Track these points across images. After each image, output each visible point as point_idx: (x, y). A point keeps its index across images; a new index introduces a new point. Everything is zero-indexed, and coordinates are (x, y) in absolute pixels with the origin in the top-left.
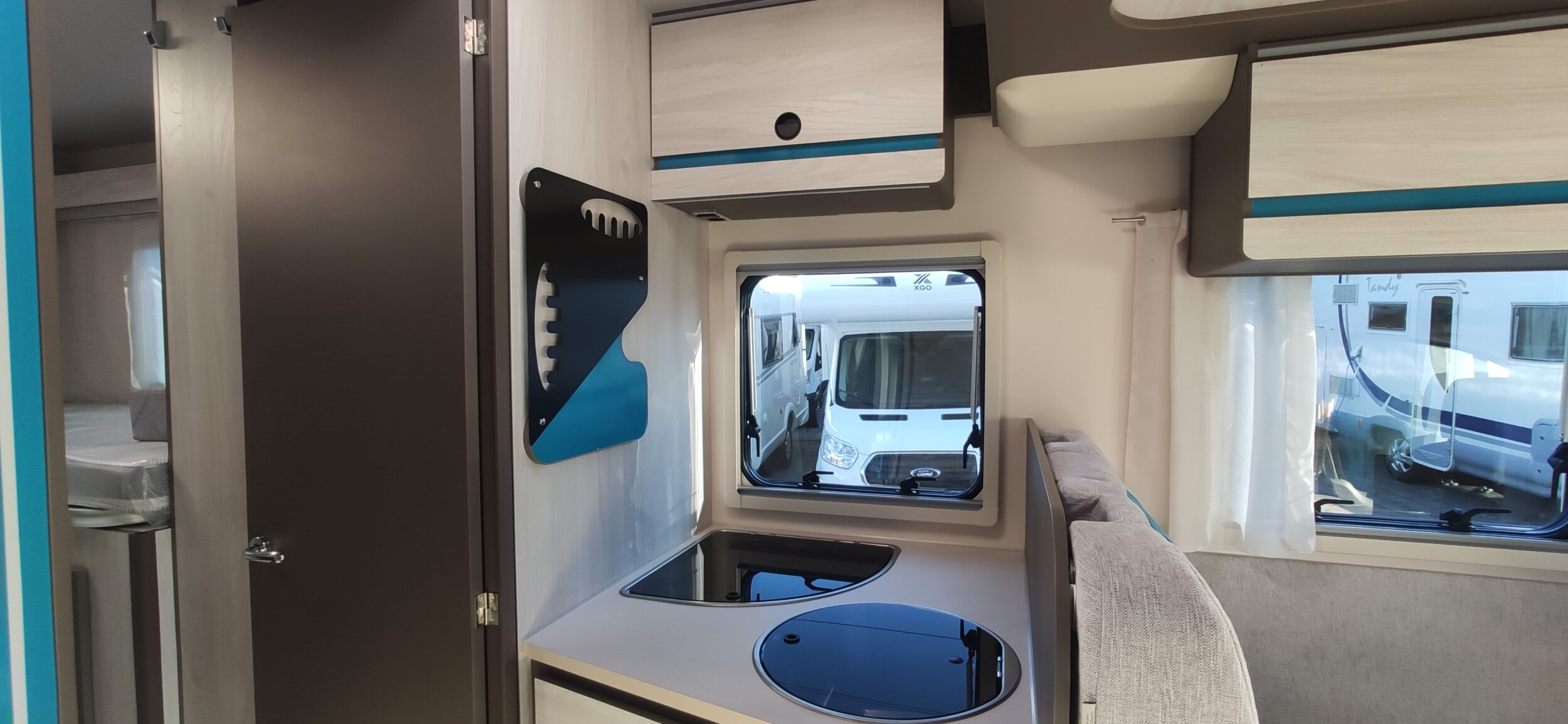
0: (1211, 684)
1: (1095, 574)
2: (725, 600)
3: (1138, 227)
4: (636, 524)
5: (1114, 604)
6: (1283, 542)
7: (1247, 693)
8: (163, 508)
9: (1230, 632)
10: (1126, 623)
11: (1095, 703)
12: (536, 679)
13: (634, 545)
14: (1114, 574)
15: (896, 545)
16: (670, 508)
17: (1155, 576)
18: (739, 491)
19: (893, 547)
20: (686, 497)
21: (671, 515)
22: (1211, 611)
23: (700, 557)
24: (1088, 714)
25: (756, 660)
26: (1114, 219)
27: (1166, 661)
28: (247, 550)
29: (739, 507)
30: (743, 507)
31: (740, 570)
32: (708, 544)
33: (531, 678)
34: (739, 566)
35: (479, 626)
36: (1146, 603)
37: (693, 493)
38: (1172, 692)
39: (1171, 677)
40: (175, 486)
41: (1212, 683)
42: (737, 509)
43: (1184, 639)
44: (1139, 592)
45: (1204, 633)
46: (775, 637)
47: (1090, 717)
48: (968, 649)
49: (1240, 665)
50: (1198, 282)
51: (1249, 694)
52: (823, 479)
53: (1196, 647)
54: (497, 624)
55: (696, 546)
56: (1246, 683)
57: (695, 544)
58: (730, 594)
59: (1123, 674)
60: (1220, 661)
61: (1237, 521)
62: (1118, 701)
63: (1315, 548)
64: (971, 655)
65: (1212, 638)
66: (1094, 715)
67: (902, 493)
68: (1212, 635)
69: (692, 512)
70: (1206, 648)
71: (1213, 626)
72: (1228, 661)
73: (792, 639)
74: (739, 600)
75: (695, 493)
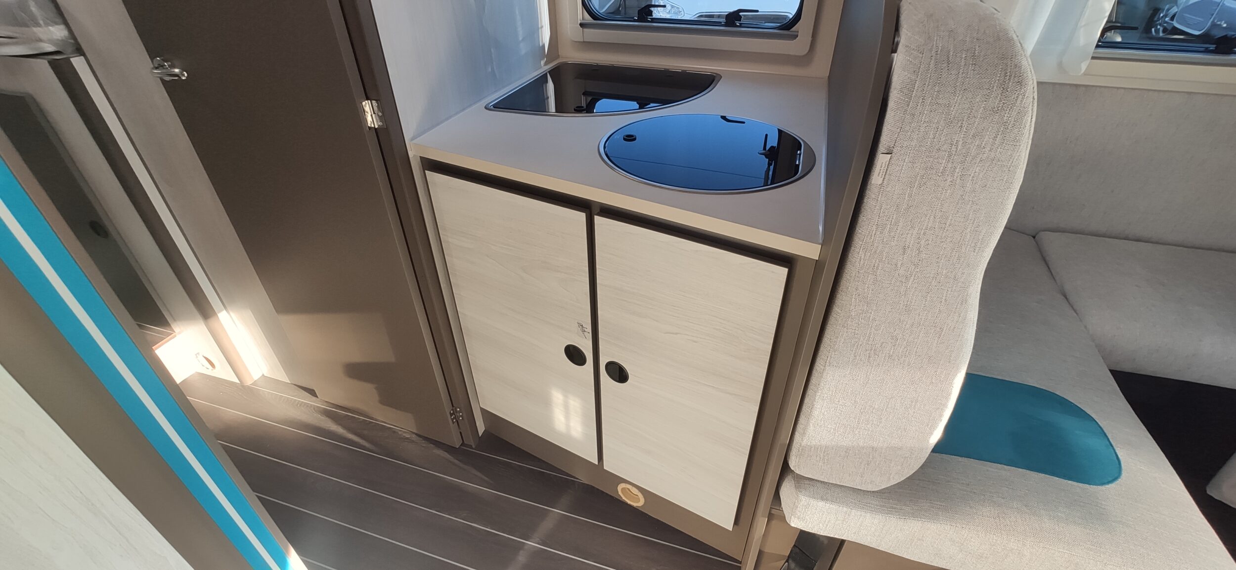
0: (998, 134)
1: (920, 39)
2: (574, 111)
4: (492, 50)
5: (932, 66)
7: (1027, 141)
8: (65, 36)
9: (1033, 88)
10: (939, 83)
11: (891, 153)
12: (426, 171)
13: (492, 69)
14: (938, 38)
15: (718, 73)
16: (521, 39)
17: (977, 39)
18: (582, 25)
19: (715, 75)
20: (534, 30)
21: (522, 45)
22: (1022, 69)
23: (550, 86)
24: (882, 163)
25: (601, 154)
27: (964, 116)
28: (153, 69)
29: (582, 40)
30: (585, 40)
31: (584, 98)
32: (556, 73)
33: (422, 172)
34: (584, 94)
35: (370, 128)
36: (963, 63)
37: (540, 26)
38: (960, 143)
39: (965, 129)
40: (66, 15)
41: (1000, 133)
42: (581, 42)
43: (988, 96)
44: (958, 55)
45: (1008, 90)
46: (615, 136)
47: (884, 165)
48: (768, 160)
49: (1030, 117)
51: (1028, 142)
52: (658, 13)
53: (997, 102)
54: (385, 127)
55: (546, 74)
56: (1030, 133)
57: (546, 72)
58: (577, 107)
59: (922, 129)
60: (1014, 113)
62: (912, 151)
63: (1085, 71)
64: (769, 165)
65: (1015, 93)
66: (887, 164)
67: (727, 25)
68: (1016, 91)
69: (541, 45)
70: (1006, 103)
71: (1020, 83)
72: (1021, 114)
73: (630, 138)
74: (585, 112)
75: (542, 27)
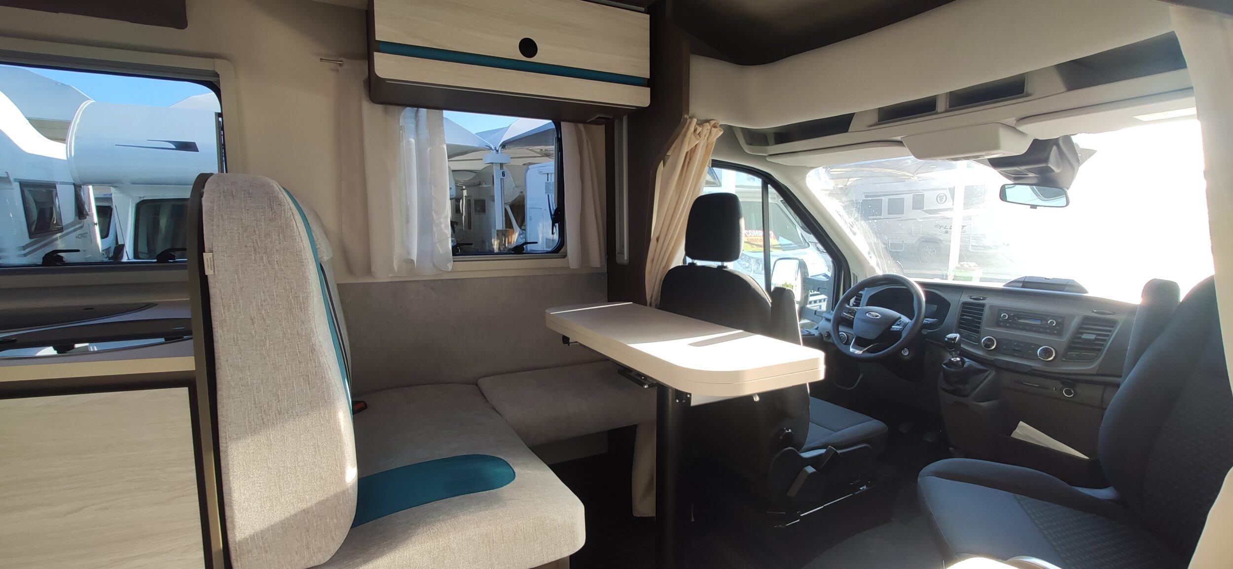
3: (339, 67)
5: (222, 198)
6: (434, 265)
11: (213, 251)
15: (154, 303)
22: (279, 198)
26: (321, 59)
36: (242, 197)
39: (258, 233)
41: (280, 233)
43: (264, 212)
44: (239, 193)
45: (274, 208)
47: (209, 260)
50: (379, 108)
53: (271, 215)
59: (228, 235)
60: (283, 221)
61: (412, 258)
62: (226, 249)
63: (452, 269)
66: (212, 259)
70: (276, 216)
71: (280, 205)
